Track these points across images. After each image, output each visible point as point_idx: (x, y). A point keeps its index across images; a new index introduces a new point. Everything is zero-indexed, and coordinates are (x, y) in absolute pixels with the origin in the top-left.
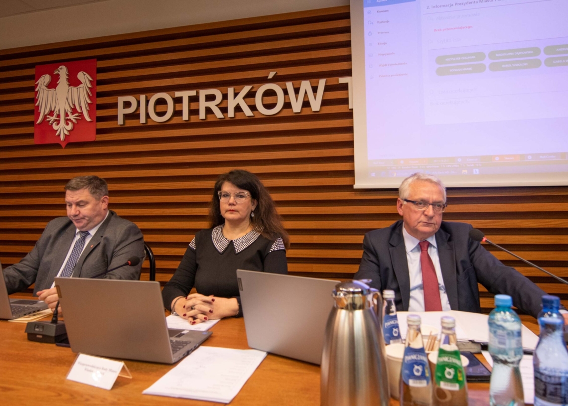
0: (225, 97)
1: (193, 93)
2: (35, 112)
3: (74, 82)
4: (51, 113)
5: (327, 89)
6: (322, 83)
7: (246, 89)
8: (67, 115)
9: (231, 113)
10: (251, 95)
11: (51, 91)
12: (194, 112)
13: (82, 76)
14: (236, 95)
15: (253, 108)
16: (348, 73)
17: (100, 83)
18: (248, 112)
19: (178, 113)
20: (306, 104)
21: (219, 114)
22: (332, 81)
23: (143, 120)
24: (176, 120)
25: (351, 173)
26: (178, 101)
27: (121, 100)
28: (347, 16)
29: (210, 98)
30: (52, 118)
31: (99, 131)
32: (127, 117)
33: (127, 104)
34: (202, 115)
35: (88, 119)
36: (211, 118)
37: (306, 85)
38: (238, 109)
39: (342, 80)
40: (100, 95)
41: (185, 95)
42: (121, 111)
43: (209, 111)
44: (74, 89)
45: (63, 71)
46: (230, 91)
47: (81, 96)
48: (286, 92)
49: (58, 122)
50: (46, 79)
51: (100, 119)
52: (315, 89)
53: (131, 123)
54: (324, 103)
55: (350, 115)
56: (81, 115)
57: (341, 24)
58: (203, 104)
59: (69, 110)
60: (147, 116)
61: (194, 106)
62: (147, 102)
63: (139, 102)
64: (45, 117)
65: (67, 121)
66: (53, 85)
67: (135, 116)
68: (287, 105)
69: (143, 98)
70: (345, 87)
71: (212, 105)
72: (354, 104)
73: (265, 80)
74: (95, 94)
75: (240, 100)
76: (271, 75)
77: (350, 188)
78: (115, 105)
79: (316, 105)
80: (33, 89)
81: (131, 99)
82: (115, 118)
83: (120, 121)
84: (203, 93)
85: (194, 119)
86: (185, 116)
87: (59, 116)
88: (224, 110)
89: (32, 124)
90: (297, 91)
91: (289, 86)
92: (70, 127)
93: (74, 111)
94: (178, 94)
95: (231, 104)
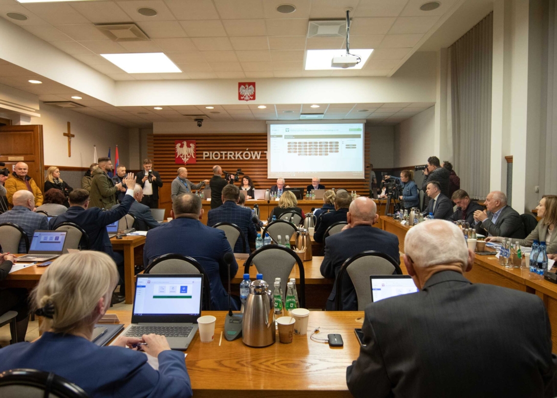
0: (235, 154)
1: (226, 152)
2: (176, 154)
3: (189, 146)
4: (181, 155)
5: (261, 154)
6: (260, 152)
7: (241, 152)
8: (186, 156)
9: (236, 158)
10: (242, 154)
11: (181, 149)
12: (226, 157)
13: (191, 145)
14: (238, 153)
15: (242, 157)
16: (266, 150)
17: (197, 147)
18: (241, 158)
19: (221, 157)
20: (256, 157)
21: (233, 158)
22: (263, 152)
23: (211, 159)
24: (221, 159)
25: (267, 175)
26: (221, 154)
27: (204, 153)
28: (266, 136)
29: (231, 154)
30: (182, 157)
31: (197, 161)
32: (206, 157)
33: (206, 154)
34: (228, 158)
35: (194, 157)
36: (231, 159)
37: (256, 153)
38: (238, 157)
39: (265, 152)
40: (197, 150)
41: (224, 153)
42: (204, 156)
43: (230, 157)
44: (189, 149)
45: (185, 143)
46: (236, 153)
47: (191, 150)
48: (251, 154)
49: (184, 158)
50: (179, 145)
51: (197, 157)
52: (258, 154)
53: (207, 159)
54: (261, 157)
55: (267, 160)
56: (192, 156)
57: (265, 137)
58: (229, 156)
59: (187, 155)
60: (212, 158)
61: (226, 156)
62: (212, 154)
63: (210, 154)
64: (179, 156)
65: (187, 158)
66: (182, 146)
67: (209, 157)
68: (251, 157)
69: (211, 153)
70: (266, 154)
71: (231, 156)
72: (268, 158)
73: (245, 150)
74: (196, 150)
75: (239, 155)
76: (247, 149)
77: (266, 178)
78: (202, 154)
79: (258, 158)
80: (175, 147)
81: (208, 153)
82: (203, 157)
83: (204, 159)
84: (229, 153)
85: (226, 159)
86: (224, 158)
87: (184, 156)
88: (235, 157)
89: (174, 157)
90: (254, 154)
91: (252, 152)
92: (188, 159)
93: (189, 155)
94: (221, 152)
95: (237, 156)
